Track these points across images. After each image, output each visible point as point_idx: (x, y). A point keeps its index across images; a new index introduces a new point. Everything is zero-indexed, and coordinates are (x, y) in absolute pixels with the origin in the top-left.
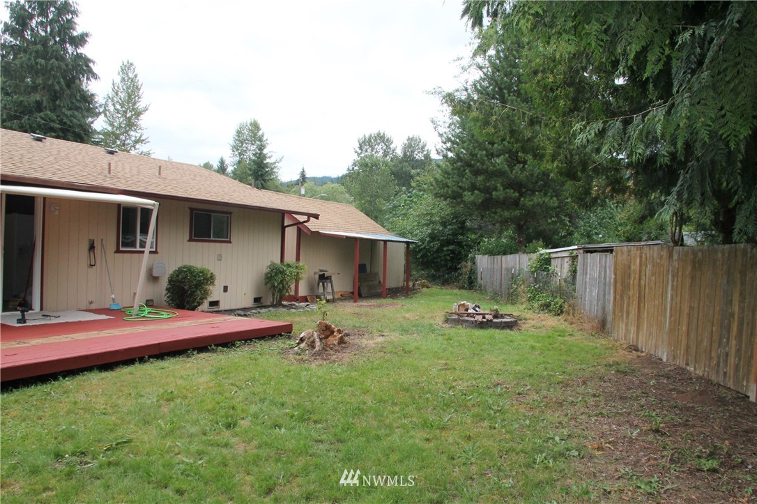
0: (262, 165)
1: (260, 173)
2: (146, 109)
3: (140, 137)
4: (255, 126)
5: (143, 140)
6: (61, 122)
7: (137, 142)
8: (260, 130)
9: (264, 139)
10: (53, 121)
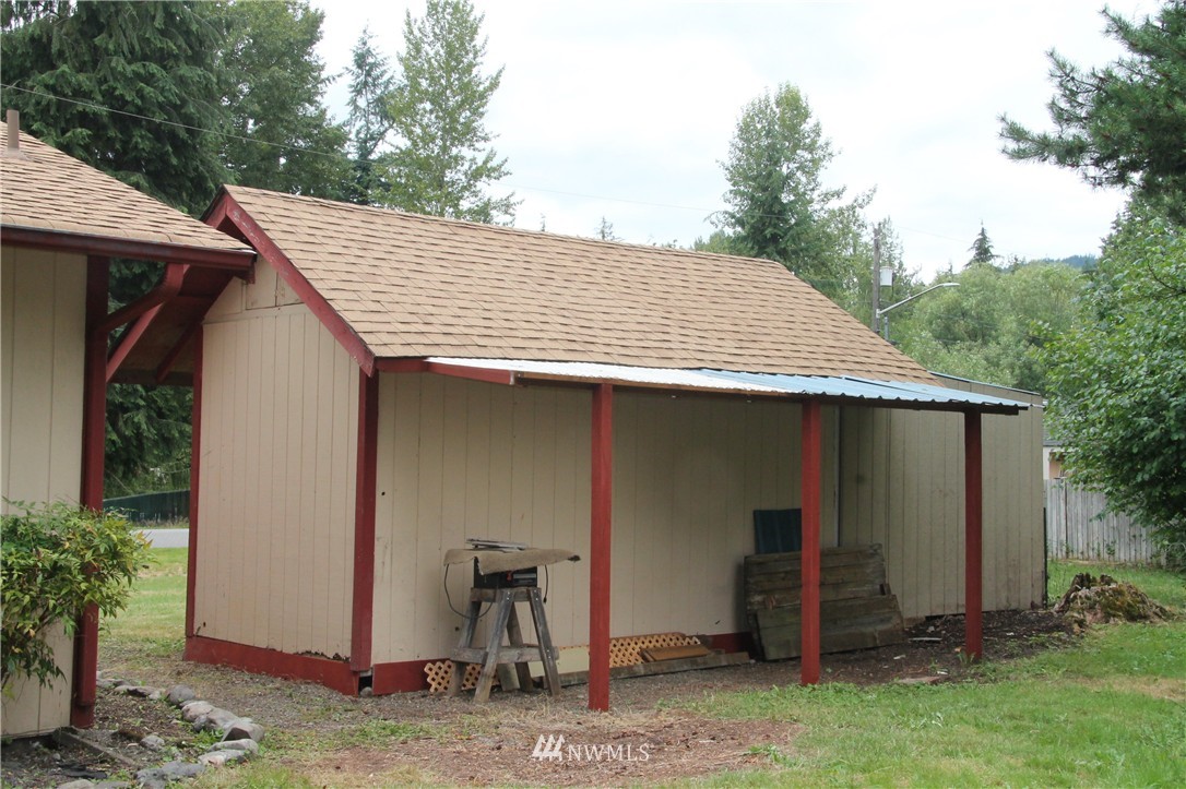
0: (776, 208)
1: (768, 232)
2: (494, 85)
3: (485, 162)
4: (793, 108)
5: (494, 170)
6: (110, 97)
7: (476, 175)
8: (806, 115)
9: (821, 141)
10: (87, 95)
